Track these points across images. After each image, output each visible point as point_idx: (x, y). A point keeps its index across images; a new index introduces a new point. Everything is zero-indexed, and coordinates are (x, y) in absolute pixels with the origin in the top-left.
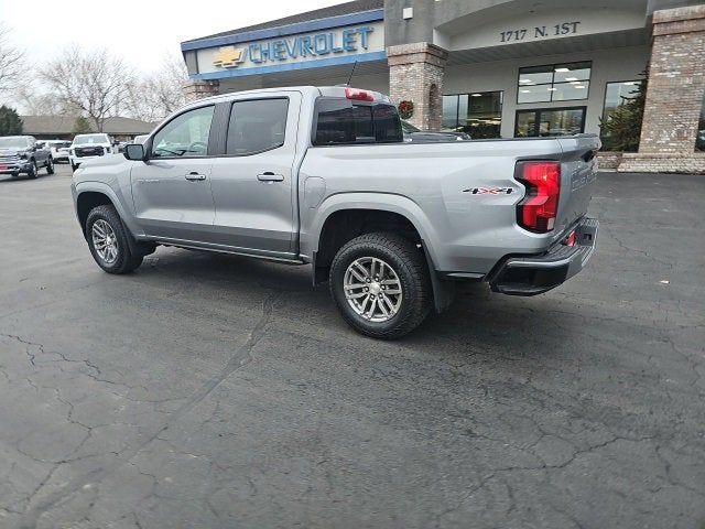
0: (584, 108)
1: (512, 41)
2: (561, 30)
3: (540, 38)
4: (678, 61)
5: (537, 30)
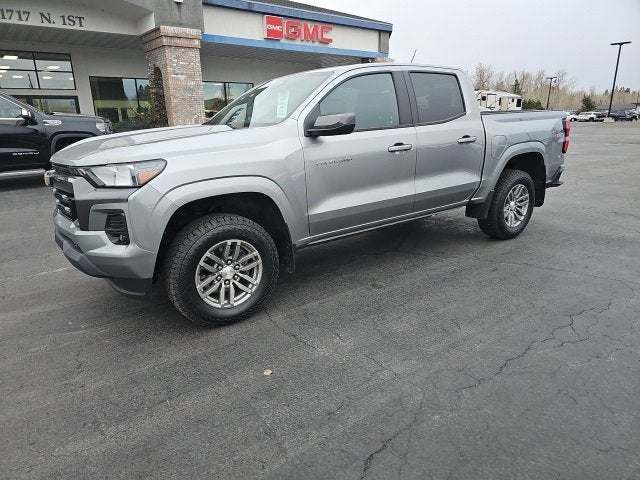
0: (76, 98)
1: (15, 20)
2: (67, 21)
3: (46, 24)
4: (183, 67)
5: (42, 15)
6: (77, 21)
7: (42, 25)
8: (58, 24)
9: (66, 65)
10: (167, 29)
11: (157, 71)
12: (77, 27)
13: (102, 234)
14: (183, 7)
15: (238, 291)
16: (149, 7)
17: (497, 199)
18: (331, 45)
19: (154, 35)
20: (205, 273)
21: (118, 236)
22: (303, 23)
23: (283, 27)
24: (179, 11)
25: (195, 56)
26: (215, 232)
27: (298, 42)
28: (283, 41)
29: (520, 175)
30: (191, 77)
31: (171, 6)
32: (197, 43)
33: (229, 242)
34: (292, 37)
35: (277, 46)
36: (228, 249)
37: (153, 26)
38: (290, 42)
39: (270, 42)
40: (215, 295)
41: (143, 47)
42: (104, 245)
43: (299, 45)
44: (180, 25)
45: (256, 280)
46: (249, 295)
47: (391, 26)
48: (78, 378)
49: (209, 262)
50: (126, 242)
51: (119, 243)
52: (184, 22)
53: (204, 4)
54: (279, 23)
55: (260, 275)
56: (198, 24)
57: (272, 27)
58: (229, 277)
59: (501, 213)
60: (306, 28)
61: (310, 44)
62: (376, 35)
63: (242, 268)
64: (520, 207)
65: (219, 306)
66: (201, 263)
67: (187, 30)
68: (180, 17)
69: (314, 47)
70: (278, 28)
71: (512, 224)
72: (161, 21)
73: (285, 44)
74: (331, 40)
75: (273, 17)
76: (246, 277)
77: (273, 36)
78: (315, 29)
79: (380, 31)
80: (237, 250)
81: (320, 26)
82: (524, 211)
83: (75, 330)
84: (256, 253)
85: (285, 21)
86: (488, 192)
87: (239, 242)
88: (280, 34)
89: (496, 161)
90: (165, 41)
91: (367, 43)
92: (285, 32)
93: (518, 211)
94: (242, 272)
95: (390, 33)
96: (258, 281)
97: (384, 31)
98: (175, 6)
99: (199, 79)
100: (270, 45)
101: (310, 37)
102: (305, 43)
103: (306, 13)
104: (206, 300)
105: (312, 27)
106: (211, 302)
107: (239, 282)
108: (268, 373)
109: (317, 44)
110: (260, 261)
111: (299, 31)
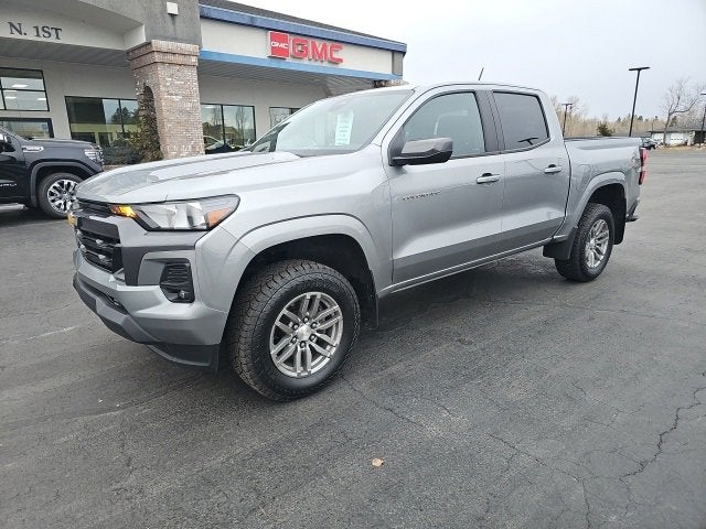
0: (49, 121)
2: (41, 33)
3: (16, 36)
4: (180, 87)
5: (12, 25)
6: (53, 32)
7: (12, 36)
8: (31, 36)
9: (38, 84)
10: (159, 44)
11: (148, 90)
12: (52, 40)
13: (156, 290)
14: (177, 20)
15: (315, 354)
16: (139, 19)
17: (579, 237)
18: (341, 66)
19: (143, 51)
20: (280, 335)
21: (178, 292)
22: (310, 41)
23: (289, 44)
24: (174, 23)
25: (192, 74)
26: (293, 283)
27: (305, 61)
28: (289, 59)
29: (602, 209)
30: (187, 98)
31: (164, 18)
32: (194, 60)
33: (308, 295)
34: (299, 56)
35: (282, 65)
36: (306, 303)
37: (143, 40)
38: (297, 61)
39: (274, 60)
40: (290, 361)
41: (131, 64)
42: (157, 303)
43: (307, 65)
44: (175, 39)
45: (336, 340)
46: (327, 360)
47: (405, 46)
48: (131, 480)
49: (285, 320)
50: (190, 299)
51: (180, 300)
52: (179, 36)
53: (202, 17)
54: (285, 40)
55: (340, 334)
56: (196, 40)
57: (277, 45)
58: (306, 338)
59: (583, 251)
60: (314, 46)
61: (318, 64)
62: (389, 55)
63: (319, 326)
64: (599, 245)
65: (294, 374)
66: (277, 323)
67: (183, 45)
68: (175, 30)
69: (321, 67)
70: (282, 45)
71: (592, 264)
72: (153, 35)
73: (290, 64)
74: (341, 60)
75: (278, 33)
76: (324, 337)
77: (277, 54)
78: (324, 48)
79: (393, 52)
80: (316, 304)
81: (329, 44)
82: (604, 249)
83: (109, 410)
84: (336, 307)
85: (291, 38)
86: (571, 229)
87: (319, 294)
88: (285, 52)
89: (580, 193)
90: (157, 57)
91: (379, 65)
92: (291, 50)
93: (597, 249)
94: (319, 331)
95: (404, 53)
96: (338, 341)
97: (398, 52)
98: (169, 18)
99: (196, 100)
100: (275, 64)
101: (318, 56)
102: (313, 63)
103: (314, 31)
104: (280, 368)
105: (319, 44)
106: (286, 370)
107: (317, 343)
108: (377, 463)
109: (326, 64)
110: (340, 317)
111: (307, 48)
